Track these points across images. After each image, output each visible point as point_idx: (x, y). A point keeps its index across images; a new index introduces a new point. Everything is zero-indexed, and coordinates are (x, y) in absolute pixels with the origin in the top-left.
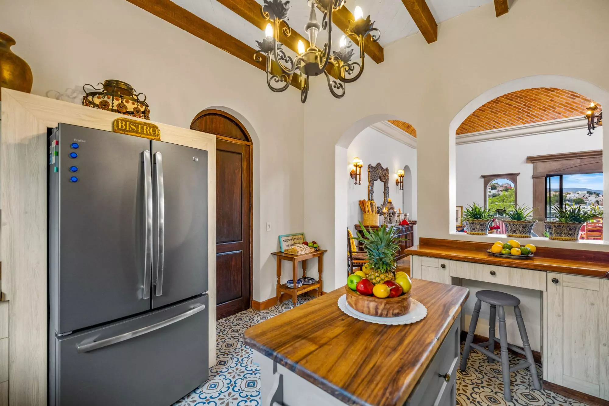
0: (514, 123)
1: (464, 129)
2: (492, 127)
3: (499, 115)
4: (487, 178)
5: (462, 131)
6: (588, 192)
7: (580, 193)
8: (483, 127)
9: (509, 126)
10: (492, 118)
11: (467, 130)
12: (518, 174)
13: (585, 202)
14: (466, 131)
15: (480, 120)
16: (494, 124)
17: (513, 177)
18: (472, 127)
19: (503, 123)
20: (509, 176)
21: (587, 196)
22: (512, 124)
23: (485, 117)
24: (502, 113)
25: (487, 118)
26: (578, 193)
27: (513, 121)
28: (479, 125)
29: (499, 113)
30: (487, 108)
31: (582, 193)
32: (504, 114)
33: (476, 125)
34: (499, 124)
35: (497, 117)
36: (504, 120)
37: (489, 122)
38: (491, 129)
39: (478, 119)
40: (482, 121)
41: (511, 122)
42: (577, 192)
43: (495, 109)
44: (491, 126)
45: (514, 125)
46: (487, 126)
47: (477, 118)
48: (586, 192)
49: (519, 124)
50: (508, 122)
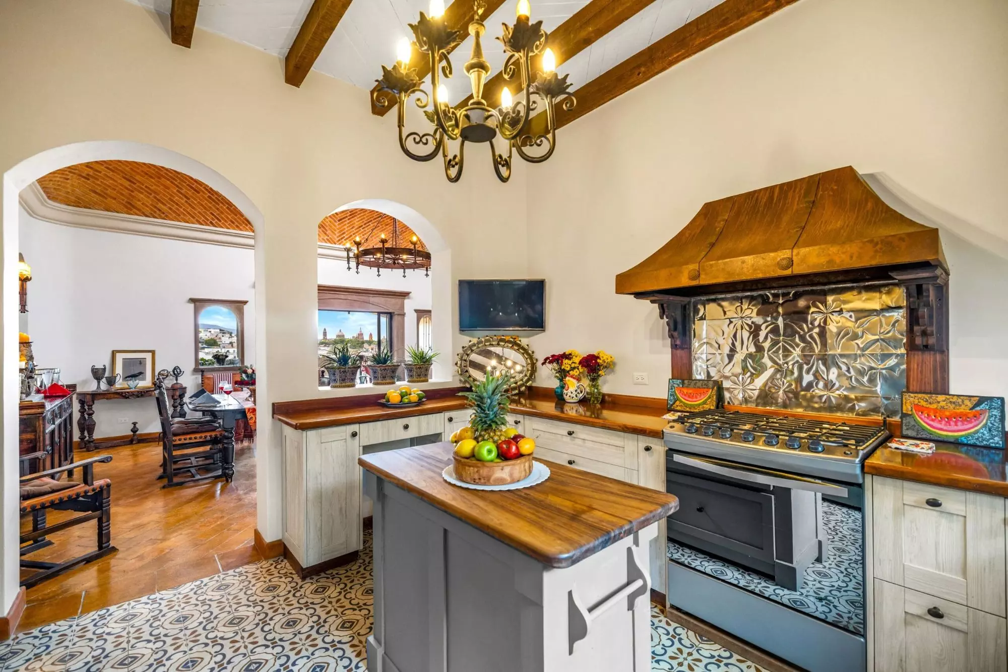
0: (241, 227)
1: (160, 210)
2: (208, 222)
3: (221, 207)
4: (198, 303)
5: (155, 212)
6: (221, 330)
7: (213, 331)
8: (194, 218)
9: (234, 229)
10: (210, 208)
11: (164, 213)
12: (245, 302)
13: (219, 343)
14: (163, 215)
15: (189, 204)
16: (213, 219)
17: (238, 306)
18: (174, 212)
19: (226, 221)
20: (233, 305)
21: (220, 335)
22: (237, 226)
23: (199, 202)
24: (225, 206)
25: (202, 205)
26: (210, 332)
27: (239, 223)
28: (187, 212)
29: (221, 205)
30: (203, 190)
31: (215, 332)
32: (228, 208)
33: (182, 210)
34: (220, 221)
35: (218, 209)
36: (228, 218)
37: (206, 213)
38: (207, 224)
39: (186, 202)
40: (193, 208)
41: (236, 223)
42: (209, 330)
43: (216, 196)
44: (208, 220)
45: (241, 230)
46: (201, 218)
47: (185, 199)
48: (219, 330)
49: (247, 230)
50: (233, 223)
